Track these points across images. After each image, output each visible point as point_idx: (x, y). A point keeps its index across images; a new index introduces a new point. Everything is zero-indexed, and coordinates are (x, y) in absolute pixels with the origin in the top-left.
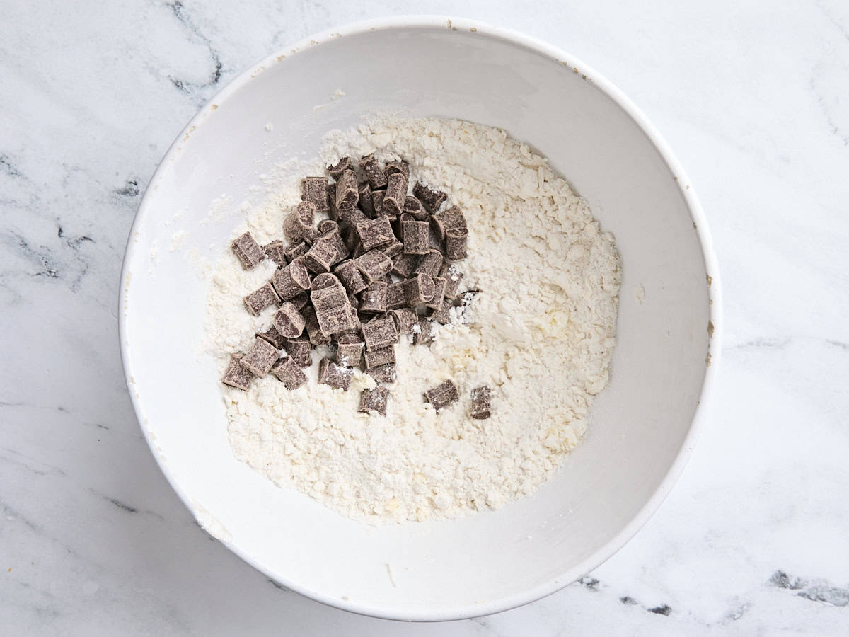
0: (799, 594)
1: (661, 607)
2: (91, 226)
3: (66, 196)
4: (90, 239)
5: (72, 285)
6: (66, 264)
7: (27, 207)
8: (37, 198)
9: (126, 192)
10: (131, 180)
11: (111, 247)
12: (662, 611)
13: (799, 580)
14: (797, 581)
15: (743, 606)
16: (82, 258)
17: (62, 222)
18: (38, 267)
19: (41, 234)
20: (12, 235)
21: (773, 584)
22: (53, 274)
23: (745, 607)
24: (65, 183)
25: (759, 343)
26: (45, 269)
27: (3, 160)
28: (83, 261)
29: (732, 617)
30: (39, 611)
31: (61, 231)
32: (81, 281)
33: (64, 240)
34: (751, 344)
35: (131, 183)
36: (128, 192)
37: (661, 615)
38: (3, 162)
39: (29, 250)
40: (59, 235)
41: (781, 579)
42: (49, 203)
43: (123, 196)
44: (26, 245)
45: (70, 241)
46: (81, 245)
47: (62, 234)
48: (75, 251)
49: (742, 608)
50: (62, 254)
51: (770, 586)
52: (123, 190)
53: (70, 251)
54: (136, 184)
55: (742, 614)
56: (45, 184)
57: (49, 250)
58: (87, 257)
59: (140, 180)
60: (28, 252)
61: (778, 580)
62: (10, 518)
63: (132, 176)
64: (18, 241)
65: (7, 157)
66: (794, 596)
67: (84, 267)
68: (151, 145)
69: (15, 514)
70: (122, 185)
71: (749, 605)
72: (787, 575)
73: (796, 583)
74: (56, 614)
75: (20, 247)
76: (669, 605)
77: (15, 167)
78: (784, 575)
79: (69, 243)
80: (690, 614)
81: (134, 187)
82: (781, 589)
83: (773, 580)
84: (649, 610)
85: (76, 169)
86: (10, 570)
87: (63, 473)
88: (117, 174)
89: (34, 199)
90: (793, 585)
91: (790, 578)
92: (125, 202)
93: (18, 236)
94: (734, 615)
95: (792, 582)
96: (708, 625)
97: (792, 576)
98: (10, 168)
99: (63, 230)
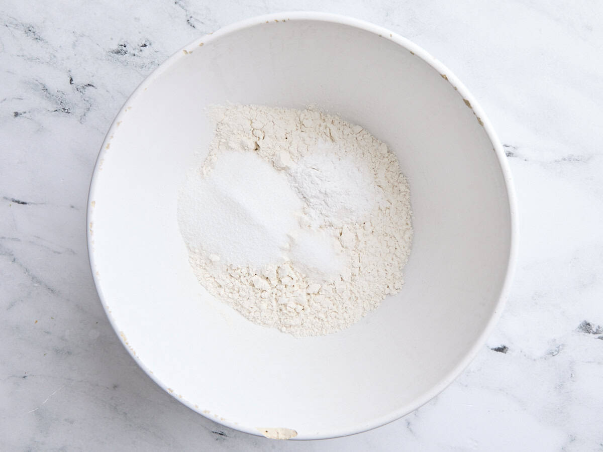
0: (599, 338)
1: (501, 347)
2: (93, 76)
3: (75, 55)
4: (93, 86)
5: (79, 118)
6: (75, 104)
7: (47, 62)
8: (55, 56)
9: (118, 52)
10: (121, 44)
11: (107, 91)
12: (502, 350)
13: (599, 327)
14: (597, 328)
15: (560, 346)
16: (87, 99)
17: (73, 74)
18: (55, 106)
19: (57, 82)
20: (37, 82)
21: (581, 330)
22: (66, 111)
23: (561, 347)
24: (74, 45)
25: (570, 159)
26: (60, 107)
27: (30, 29)
28: (88, 101)
29: (552, 354)
30: (57, 351)
31: (71, 80)
32: (86, 115)
33: (74, 86)
34: (564, 159)
35: (122, 45)
36: (120, 52)
37: (501, 353)
38: (30, 31)
39: (49, 94)
40: (70, 83)
41: (586, 327)
42: (63, 60)
43: (116, 55)
44: (47, 90)
45: (78, 87)
46: (86, 90)
47: (72, 82)
48: (81, 94)
49: (558, 347)
50: (72, 97)
51: (578, 331)
52: (116, 51)
53: (78, 94)
54: (125, 47)
55: (558, 352)
56: (60, 47)
57: (63, 94)
58: (90, 98)
59: (128, 43)
60: (48, 95)
61: (584, 328)
62: (36, 285)
63: (123, 40)
64: (41, 87)
65: (33, 27)
66: (595, 339)
67: (88, 105)
68: (136, 18)
69: (39, 282)
70: (115, 47)
71: (563, 345)
72: (591, 324)
73: (597, 330)
74: (69, 353)
75: (43, 91)
76: (507, 346)
77: (38, 34)
78: (589, 324)
79: (77, 89)
80: (521, 352)
81: (124, 48)
82: (586, 334)
83: (580, 327)
84: (492, 349)
85: (82, 36)
86: (37, 322)
87: (74, 253)
88: (112, 39)
89: (53, 57)
90: (595, 331)
91: (593, 326)
92: (118, 59)
93: (41, 84)
94: (553, 353)
95: (594, 330)
96: (535, 360)
97: (594, 325)
98: (35, 35)
99: (73, 79)
